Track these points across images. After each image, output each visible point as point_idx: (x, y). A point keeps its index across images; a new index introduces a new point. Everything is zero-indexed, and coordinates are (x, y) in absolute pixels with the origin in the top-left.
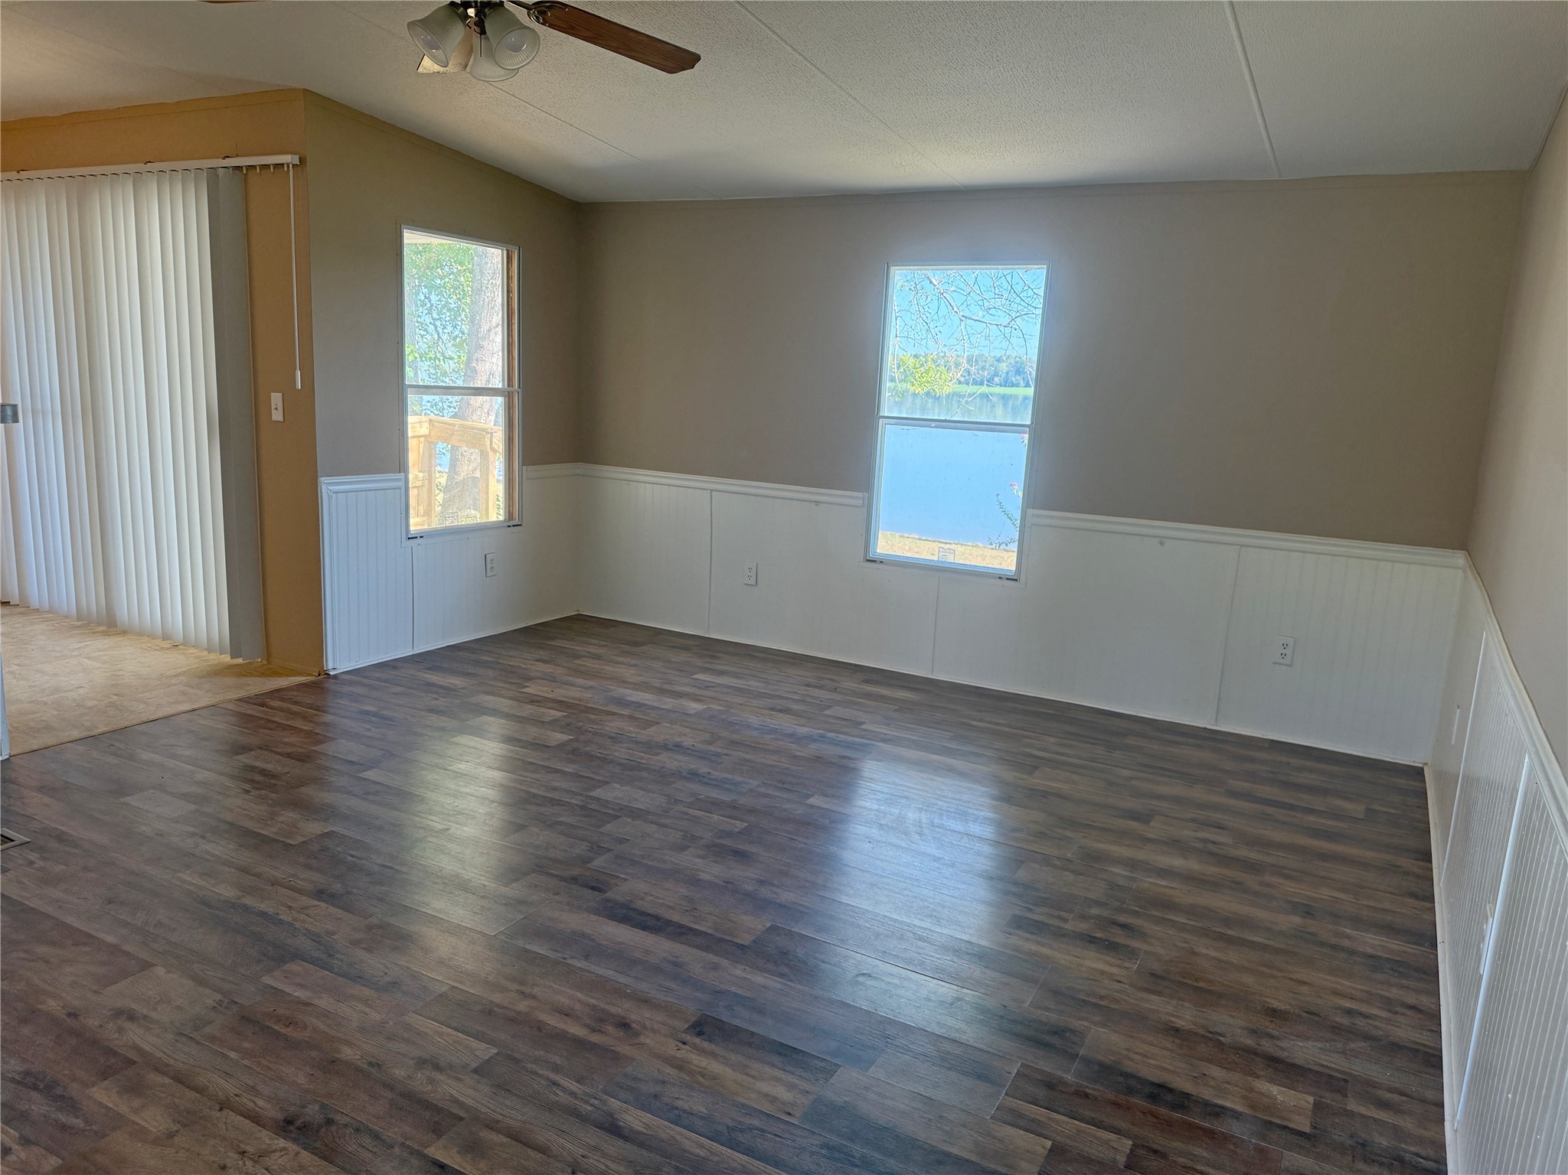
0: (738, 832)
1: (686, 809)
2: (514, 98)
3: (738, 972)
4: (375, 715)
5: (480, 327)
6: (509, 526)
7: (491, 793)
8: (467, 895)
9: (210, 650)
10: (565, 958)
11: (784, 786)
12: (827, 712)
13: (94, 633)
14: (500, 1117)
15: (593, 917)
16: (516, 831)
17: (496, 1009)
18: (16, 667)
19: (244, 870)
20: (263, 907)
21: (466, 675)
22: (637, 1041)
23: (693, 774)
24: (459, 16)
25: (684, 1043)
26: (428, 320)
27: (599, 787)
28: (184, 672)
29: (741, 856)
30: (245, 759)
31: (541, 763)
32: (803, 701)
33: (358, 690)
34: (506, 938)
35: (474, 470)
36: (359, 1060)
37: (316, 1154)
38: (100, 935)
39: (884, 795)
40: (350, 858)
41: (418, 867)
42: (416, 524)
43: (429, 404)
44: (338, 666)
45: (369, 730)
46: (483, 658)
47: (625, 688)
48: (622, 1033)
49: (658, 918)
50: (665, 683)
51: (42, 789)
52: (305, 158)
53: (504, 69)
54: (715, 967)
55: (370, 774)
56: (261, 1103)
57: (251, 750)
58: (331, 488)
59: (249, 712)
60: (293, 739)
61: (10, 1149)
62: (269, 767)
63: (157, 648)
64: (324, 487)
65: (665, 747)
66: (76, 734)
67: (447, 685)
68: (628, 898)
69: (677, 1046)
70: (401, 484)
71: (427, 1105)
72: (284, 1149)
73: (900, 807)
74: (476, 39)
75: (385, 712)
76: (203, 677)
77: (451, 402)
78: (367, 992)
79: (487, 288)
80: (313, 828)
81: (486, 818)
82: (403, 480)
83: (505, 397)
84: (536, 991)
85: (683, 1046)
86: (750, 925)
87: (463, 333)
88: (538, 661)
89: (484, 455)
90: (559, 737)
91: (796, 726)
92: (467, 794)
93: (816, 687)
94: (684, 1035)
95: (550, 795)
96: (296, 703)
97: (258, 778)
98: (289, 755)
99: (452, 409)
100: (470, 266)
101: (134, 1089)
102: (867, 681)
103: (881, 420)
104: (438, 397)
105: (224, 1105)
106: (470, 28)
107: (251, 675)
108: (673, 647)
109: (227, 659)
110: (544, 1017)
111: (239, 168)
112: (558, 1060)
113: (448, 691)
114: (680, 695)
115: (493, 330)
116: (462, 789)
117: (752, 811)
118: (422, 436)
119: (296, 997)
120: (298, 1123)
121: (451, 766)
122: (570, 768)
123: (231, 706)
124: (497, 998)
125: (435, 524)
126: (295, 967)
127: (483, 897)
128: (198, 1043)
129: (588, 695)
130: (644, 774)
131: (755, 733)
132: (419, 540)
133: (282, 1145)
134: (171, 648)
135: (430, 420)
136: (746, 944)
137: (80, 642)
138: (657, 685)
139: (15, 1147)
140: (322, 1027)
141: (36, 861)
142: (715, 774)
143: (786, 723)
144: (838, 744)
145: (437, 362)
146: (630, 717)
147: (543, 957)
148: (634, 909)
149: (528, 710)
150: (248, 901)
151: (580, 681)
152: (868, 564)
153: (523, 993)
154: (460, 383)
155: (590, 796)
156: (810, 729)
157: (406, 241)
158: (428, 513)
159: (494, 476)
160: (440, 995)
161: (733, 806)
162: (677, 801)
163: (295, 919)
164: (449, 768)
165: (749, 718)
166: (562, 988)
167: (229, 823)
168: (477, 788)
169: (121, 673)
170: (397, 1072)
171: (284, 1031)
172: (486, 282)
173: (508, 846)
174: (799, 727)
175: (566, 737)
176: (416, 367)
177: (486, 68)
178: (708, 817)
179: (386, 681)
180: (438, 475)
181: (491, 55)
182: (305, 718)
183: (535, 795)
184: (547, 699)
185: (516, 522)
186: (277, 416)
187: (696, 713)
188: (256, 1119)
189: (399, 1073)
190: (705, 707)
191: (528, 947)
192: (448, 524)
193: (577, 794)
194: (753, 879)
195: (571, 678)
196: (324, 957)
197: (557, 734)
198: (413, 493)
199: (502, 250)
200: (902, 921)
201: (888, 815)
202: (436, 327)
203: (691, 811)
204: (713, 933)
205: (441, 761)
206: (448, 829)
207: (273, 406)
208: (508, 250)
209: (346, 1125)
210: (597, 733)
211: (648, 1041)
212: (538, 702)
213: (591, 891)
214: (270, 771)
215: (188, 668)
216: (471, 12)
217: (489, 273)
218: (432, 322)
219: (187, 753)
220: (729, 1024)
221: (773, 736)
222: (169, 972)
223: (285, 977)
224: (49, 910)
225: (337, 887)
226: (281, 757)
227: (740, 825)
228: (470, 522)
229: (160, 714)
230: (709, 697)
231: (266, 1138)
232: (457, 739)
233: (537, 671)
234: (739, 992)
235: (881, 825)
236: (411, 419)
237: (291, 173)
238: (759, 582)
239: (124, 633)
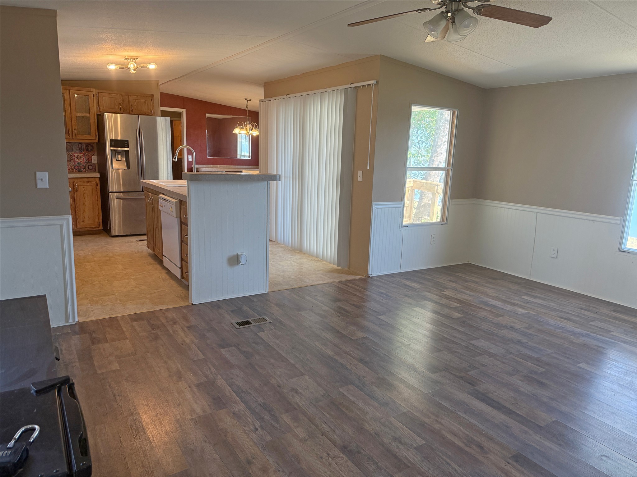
0: (540, 373)
1: (514, 357)
2: (462, 48)
3: (537, 438)
4: (385, 294)
5: (437, 143)
6: (442, 224)
7: (427, 333)
8: (416, 374)
9: (330, 263)
10: (456, 411)
11: (566, 355)
12: (592, 323)
13: (295, 253)
14: (424, 471)
15: (469, 396)
16: (437, 352)
17: (425, 425)
18: (272, 262)
19: (335, 345)
20: (341, 361)
21: (420, 283)
22: (486, 456)
23: (519, 342)
24: (444, 17)
25: (509, 463)
26: (416, 141)
27: (474, 340)
28: (322, 270)
29: (542, 384)
30: (339, 304)
31: (449, 325)
32: (578, 316)
33: (379, 284)
34: (432, 396)
35: (429, 200)
36: (371, 430)
37: (353, 463)
38: (290, 360)
39: (622, 370)
40: (373, 349)
41: (398, 358)
42: (406, 222)
43: (413, 174)
44: (373, 274)
45: (382, 300)
46: (426, 277)
47: (488, 298)
48: (479, 451)
49: (499, 403)
50: (507, 298)
51: (277, 305)
52: (379, 81)
53: (462, 36)
54: (526, 433)
55: (381, 317)
56: (336, 437)
57: (342, 301)
58: (376, 206)
59: (341, 287)
60: (355, 299)
61: (258, 429)
62: (347, 308)
63: (314, 260)
64: (374, 206)
65: (506, 327)
66: (287, 287)
67: (412, 286)
68: (486, 392)
69: (505, 463)
70: (401, 206)
71: (396, 457)
72: (342, 457)
73: (631, 377)
74: (450, 26)
75: (388, 294)
76: (328, 272)
77: (422, 173)
78: (376, 404)
79: (442, 127)
80: (361, 334)
81: (425, 343)
82: (402, 204)
83: (445, 171)
84: (443, 421)
85: (508, 465)
86: (545, 418)
87: (430, 146)
88: (450, 281)
89: (434, 195)
90: (457, 315)
91: (574, 328)
92: (418, 332)
93: (585, 310)
94: (508, 459)
95: (452, 339)
96: (357, 286)
97: (343, 312)
98: (354, 305)
99: (422, 176)
100: (436, 119)
101: (295, 419)
102: (614, 311)
103: (634, 182)
104: (417, 171)
105: (323, 434)
106: (448, 21)
107: (343, 273)
108: (512, 282)
109: (335, 266)
110: (444, 433)
111: (355, 87)
112: (450, 454)
113: (413, 289)
114: (514, 305)
115: (443, 144)
116: (417, 330)
117: (548, 364)
118: (410, 187)
119: (351, 399)
120: (348, 449)
121: (412, 319)
122: (461, 329)
123: (335, 284)
124: (426, 420)
125: (411, 222)
126: (351, 387)
127: (423, 376)
128: (316, 407)
129: (471, 299)
130: (495, 338)
131: (551, 328)
132: (406, 228)
133: (342, 456)
134: (318, 261)
135: (414, 181)
136: (542, 426)
137: (291, 256)
138: (503, 298)
139: (259, 429)
140: (359, 413)
141: (273, 329)
142: (530, 344)
143: (569, 326)
144: (597, 340)
145: (419, 157)
146: (490, 311)
147: (446, 408)
148: (488, 397)
149: (444, 301)
150: (336, 357)
151: (468, 292)
152: (621, 253)
153: (437, 421)
154: (426, 166)
155: (470, 343)
156: (581, 330)
157: (413, 110)
158: (409, 217)
159: (437, 203)
160: (404, 413)
161: (538, 360)
162: (510, 353)
163: (352, 368)
164: (412, 320)
165: (548, 320)
166: (454, 423)
167: (332, 327)
168: (422, 330)
169: (302, 268)
170: (385, 440)
171: (345, 411)
172: (442, 125)
173: (433, 357)
174: (575, 328)
175: (460, 315)
176: (411, 160)
177: (453, 36)
178: (525, 363)
179: (389, 282)
180: (414, 202)
181: (456, 31)
182: (360, 291)
183: (446, 338)
184: (453, 298)
185: (445, 222)
186: (360, 179)
187: (522, 314)
188: (334, 443)
189: (386, 440)
190: (527, 312)
191: (440, 401)
192: (417, 222)
193: (464, 341)
194: (547, 396)
195: (464, 290)
196: (361, 386)
197: (456, 313)
198: (405, 209)
199: (451, 111)
200: (630, 435)
201: (624, 380)
202: (419, 144)
203: (517, 358)
204: (525, 417)
205: (408, 316)
206: (410, 345)
207: (359, 176)
208: (453, 111)
209: (364, 455)
210: (474, 316)
211: (491, 457)
212: (449, 298)
213: (468, 384)
214: (347, 310)
215: (323, 268)
216: (449, 14)
217: (443, 121)
218: (418, 142)
219: (321, 299)
220: (531, 461)
221: (561, 330)
222: (310, 379)
223: (347, 390)
224: (275, 347)
225: (367, 359)
226: (351, 305)
227: (541, 370)
228: (426, 221)
229: (313, 284)
230: (529, 308)
231: (336, 451)
232: (415, 309)
233: (449, 285)
234: (537, 447)
235: (620, 384)
236: (408, 180)
237: (373, 87)
238: (558, 256)
239: (304, 254)
